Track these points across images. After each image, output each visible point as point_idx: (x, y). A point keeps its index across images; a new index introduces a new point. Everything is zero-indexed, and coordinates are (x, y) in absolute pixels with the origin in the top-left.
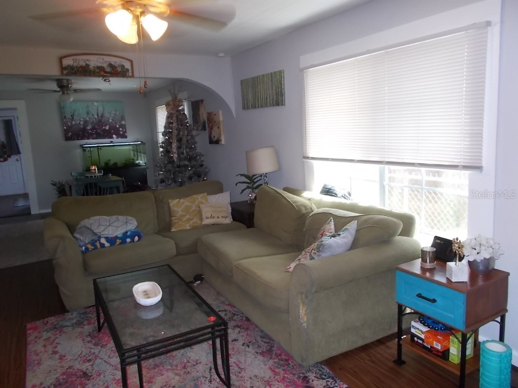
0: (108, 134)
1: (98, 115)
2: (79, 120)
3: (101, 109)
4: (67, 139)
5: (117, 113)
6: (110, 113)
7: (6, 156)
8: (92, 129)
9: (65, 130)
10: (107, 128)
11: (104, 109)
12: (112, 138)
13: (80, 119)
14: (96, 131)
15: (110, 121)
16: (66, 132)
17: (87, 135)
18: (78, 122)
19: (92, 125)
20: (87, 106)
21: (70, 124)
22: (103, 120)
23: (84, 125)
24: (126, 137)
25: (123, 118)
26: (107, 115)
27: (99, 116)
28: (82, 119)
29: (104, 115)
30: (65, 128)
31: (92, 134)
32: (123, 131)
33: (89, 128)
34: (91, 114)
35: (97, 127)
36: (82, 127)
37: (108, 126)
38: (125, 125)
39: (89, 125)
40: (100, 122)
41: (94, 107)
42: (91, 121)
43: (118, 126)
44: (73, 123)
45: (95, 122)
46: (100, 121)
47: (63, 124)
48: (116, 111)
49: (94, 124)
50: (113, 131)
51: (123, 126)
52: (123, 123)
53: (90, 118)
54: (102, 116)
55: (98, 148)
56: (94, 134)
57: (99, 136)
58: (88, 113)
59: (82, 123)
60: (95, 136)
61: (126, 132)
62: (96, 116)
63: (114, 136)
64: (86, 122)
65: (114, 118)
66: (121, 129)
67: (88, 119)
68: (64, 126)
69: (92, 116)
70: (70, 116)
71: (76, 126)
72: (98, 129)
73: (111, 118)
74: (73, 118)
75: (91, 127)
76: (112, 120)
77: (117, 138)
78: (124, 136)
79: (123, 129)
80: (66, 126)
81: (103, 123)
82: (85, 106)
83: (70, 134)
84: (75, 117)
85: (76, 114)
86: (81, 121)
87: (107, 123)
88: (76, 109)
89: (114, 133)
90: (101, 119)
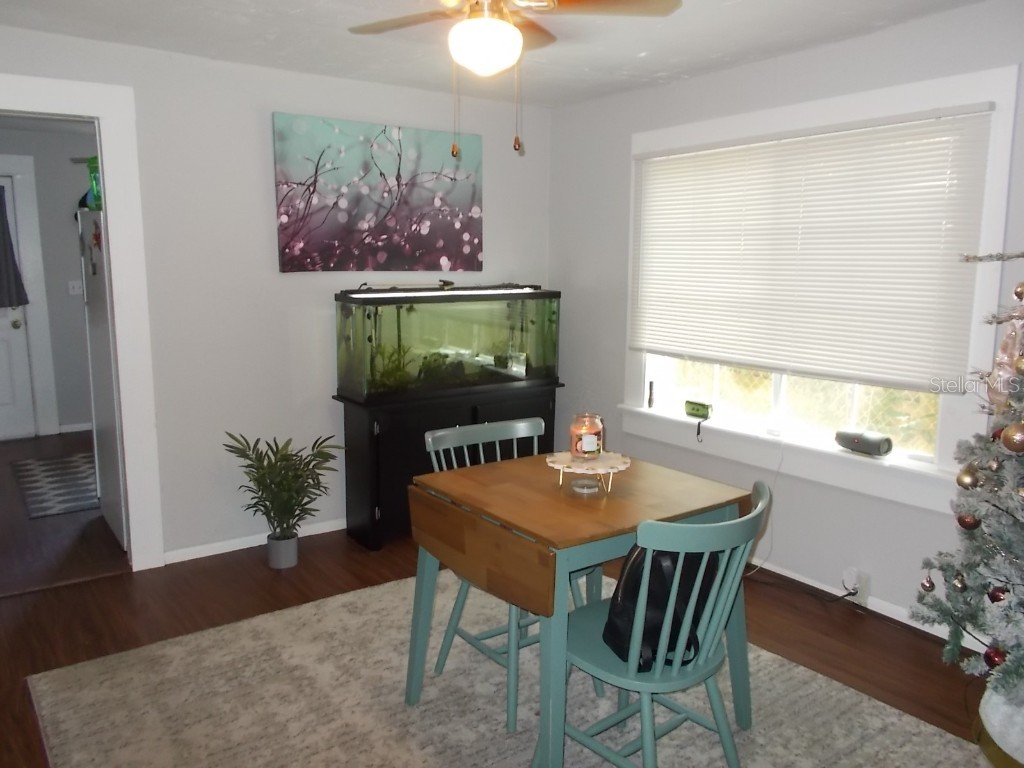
0: (418, 255)
1: (398, 178)
2: (333, 195)
3: (410, 154)
4: (290, 263)
5: (461, 176)
6: (438, 175)
8: (375, 232)
9: (282, 228)
10: (425, 230)
11: (419, 158)
12: (437, 267)
13: (338, 190)
14: (390, 238)
15: (437, 203)
16: (287, 235)
17: (356, 253)
18: (330, 202)
19: (376, 214)
20: (368, 143)
21: (302, 206)
22: (416, 198)
23: (349, 212)
24: (479, 267)
25: (475, 198)
26: (427, 180)
27: (403, 181)
28: (344, 190)
29: (419, 180)
30: (284, 219)
31: (373, 250)
32: (471, 242)
33: (365, 226)
34: (375, 172)
35: (391, 223)
36: (342, 218)
37: (428, 223)
38: (480, 221)
39: (369, 216)
40: (404, 204)
41: (389, 147)
42: (376, 197)
43: (458, 225)
44: (315, 200)
45: (387, 204)
46: (404, 201)
47: (283, 203)
48: (457, 168)
49: (383, 212)
50: (441, 243)
51: (474, 226)
52: (475, 212)
53: (371, 189)
54: (413, 183)
55: (399, 308)
56: (378, 249)
57: (398, 259)
58: (366, 168)
59: (343, 204)
60: (383, 257)
61: (478, 248)
62: (392, 182)
63: (444, 261)
64: (357, 200)
65: (448, 193)
66: (466, 237)
67: (365, 190)
68: (282, 210)
69: (380, 179)
70: (303, 173)
71: (323, 214)
72: (396, 231)
73: (440, 194)
74: (315, 181)
75: (372, 224)
76: (441, 199)
77: (451, 269)
78: (472, 263)
79: (473, 237)
80: (287, 213)
81: (412, 211)
82: (362, 138)
83: (301, 245)
84: (321, 180)
85: (328, 166)
86: (341, 195)
87: (427, 209)
88: (329, 147)
89: (444, 251)
90: (410, 191)
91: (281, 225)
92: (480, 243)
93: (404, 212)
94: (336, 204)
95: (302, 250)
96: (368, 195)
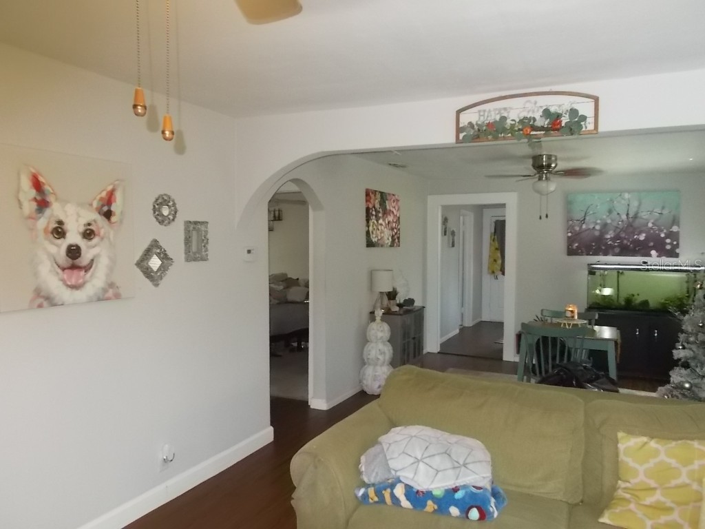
0: (641, 249)
1: (627, 215)
2: (593, 224)
3: (635, 204)
4: (571, 252)
5: (665, 212)
6: (651, 212)
8: (613, 239)
9: (569, 237)
10: (642, 237)
11: (640, 204)
12: (650, 255)
13: (596, 222)
14: (622, 242)
15: (650, 225)
16: (570, 241)
17: (603, 248)
18: (591, 227)
19: (615, 231)
20: (612, 201)
21: (578, 229)
22: (637, 223)
23: (600, 231)
24: (677, 256)
25: (675, 221)
26: (644, 215)
27: (630, 216)
28: (599, 221)
29: (639, 215)
30: (570, 234)
31: (612, 247)
32: (671, 244)
33: (609, 237)
34: (615, 213)
35: (623, 235)
36: (597, 233)
37: (644, 235)
38: (677, 233)
39: (611, 232)
40: (631, 226)
41: (623, 202)
42: (615, 224)
43: (663, 235)
44: (584, 226)
45: (621, 227)
46: (630, 225)
47: (570, 228)
48: (663, 208)
49: (619, 230)
50: (652, 244)
51: (674, 236)
52: (675, 229)
53: (612, 221)
54: (636, 216)
55: (618, 272)
56: (615, 246)
57: (625, 251)
58: (610, 211)
59: (598, 227)
60: (617, 250)
61: (677, 246)
62: (624, 217)
63: (653, 252)
64: (605, 225)
65: (656, 220)
66: (668, 241)
67: (609, 221)
68: (569, 231)
69: (618, 216)
70: (579, 216)
71: (588, 232)
72: (625, 239)
73: (652, 221)
74: (585, 219)
75: (612, 236)
76: (653, 223)
77: (658, 256)
78: (673, 254)
79: (673, 240)
80: (570, 232)
81: (635, 229)
82: (608, 199)
83: (577, 245)
84: (587, 218)
85: (591, 212)
86: (597, 224)
87: (644, 228)
88: (592, 204)
89: (654, 248)
90: (633, 221)
92: (678, 244)
93: (631, 230)
94: (594, 227)
95: (577, 246)
96: (611, 223)
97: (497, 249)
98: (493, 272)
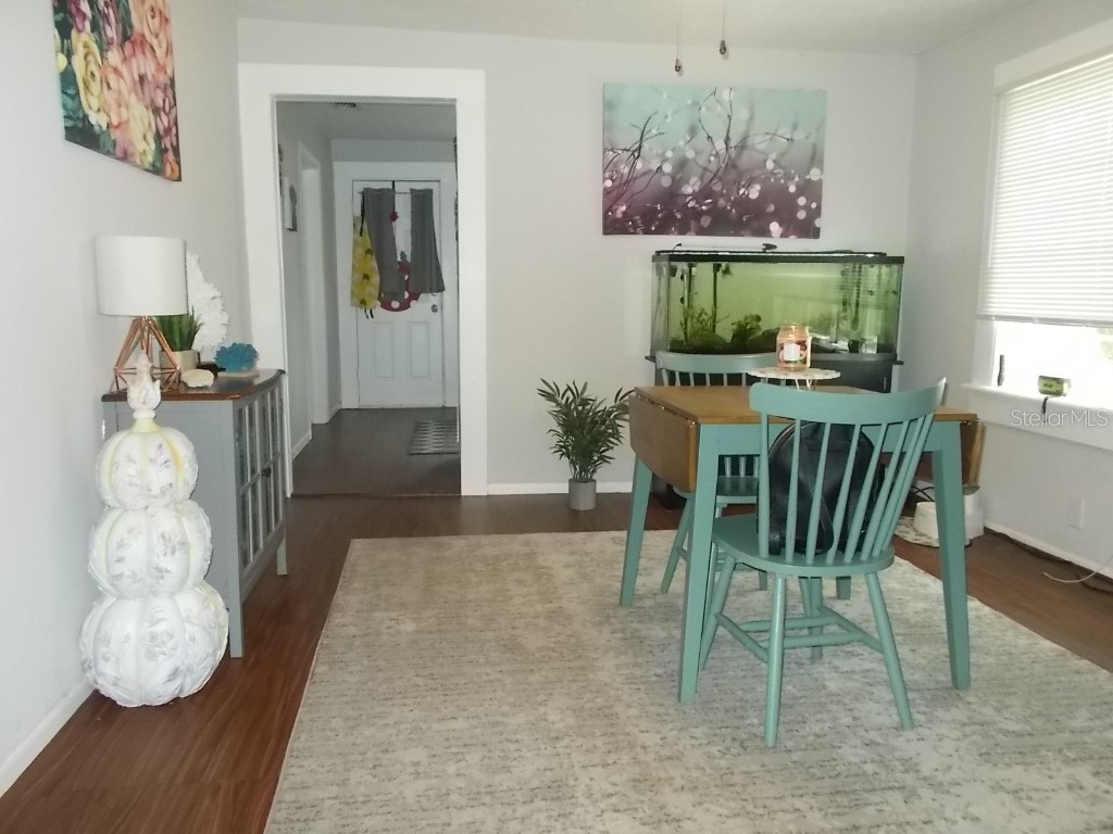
0: (750, 218)
1: (727, 140)
2: (658, 160)
3: (742, 115)
4: (612, 226)
5: (799, 136)
6: (773, 136)
7: (407, 295)
8: (699, 196)
9: (607, 192)
10: (754, 193)
11: (751, 118)
12: (766, 233)
13: (663, 155)
14: (715, 203)
15: (770, 165)
16: (611, 198)
17: (679, 216)
18: (654, 166)
19: (702, 178)
20: (697, 105)
21: (626, 171)
22: (745, 161)
23: (673, 176)
24: (816, 233)
25: (816, 158)
26: (759, 142)
27: (733, 143)
28: (669, 154)
29: (750, 142)
30: (609, 183)
31: (697, 214)
32: (807, 207)
33: (688, 190)
34: (702, 135)
35: (717, 187)
36: (666, 182)
37: (758, 187)
38: (819, 184)
39: (694, 180)
40: (732, 169)
41: (719, 109)
42: (702, 161)
43: (792, 189)
44: (639, 165)
45: (713, 167)
46: (732, 165)
47: (609, 167)
48: (795, 127)
49: (709, 176)
50: (771, 208)
51: (812, 190)
52: (814, 175)
53: (697, 153)
54: (742, 146)
55: (717, 268)
56: (703, 213)
57: (722, 223)
58: (693, 132)
59: (667, 168)
60: (706, 221)
61: (817, 212)
62: (720, 145)
63: (775, 227)
64: (682, 164)
65: (783, 154)
66: (802, 201)
67: (690, 154)
68: (607, 175)
69: (707, 143)
70: (629, 139)
71: (647, 178)
72: (722, 195)
73: (774, 156)
74: (640, 147)
75: (697, 188)
76: (775, 161)
77: (782, 236)
78: (809, 230)
79: (810, 201)
80: (611, 178)
81: (740, 175)
82: (689, 102)
83: (624, 208)
84: (646, 145)
85: (654, 132)
86: (665, 160)
87: (757, 173)
88: (656, 113)
89: (775, 216)
90: (739, 155)
91: (605, 189)
92: (819, 207)
93: (732, 175)
94: (660, 168)
95: (624, 213)
96: (694, 160)
97: (368, 251)
98: (363, 302)
